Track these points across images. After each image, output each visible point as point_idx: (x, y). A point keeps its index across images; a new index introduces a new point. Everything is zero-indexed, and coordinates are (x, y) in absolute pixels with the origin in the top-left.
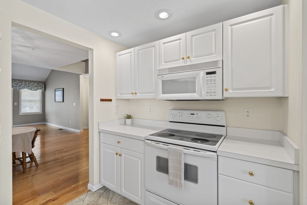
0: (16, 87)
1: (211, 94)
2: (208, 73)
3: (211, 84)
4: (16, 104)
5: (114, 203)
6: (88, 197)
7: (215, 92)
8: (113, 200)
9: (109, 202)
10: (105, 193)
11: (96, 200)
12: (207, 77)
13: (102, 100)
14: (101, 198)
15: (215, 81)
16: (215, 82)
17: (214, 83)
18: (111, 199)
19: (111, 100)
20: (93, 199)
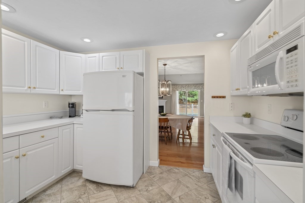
0: (202, 89)
1: (292, 84)
2: (289, 51)
3: (292, 67)
4: (202, 101)
5: (210, 187)
6: (198, 173)
7: (296, 80)
8: (211, 185)
9: (206, 184)
10: (210, 178)
11: (200, 177)
12: (288, 58)
13: (213, 97)
14: (204, 178)
15: (296, 61)
16: (296, 63)
17: (296, 65)
18: (211, 184)
19: (224, 97)
20: (200, 176)
